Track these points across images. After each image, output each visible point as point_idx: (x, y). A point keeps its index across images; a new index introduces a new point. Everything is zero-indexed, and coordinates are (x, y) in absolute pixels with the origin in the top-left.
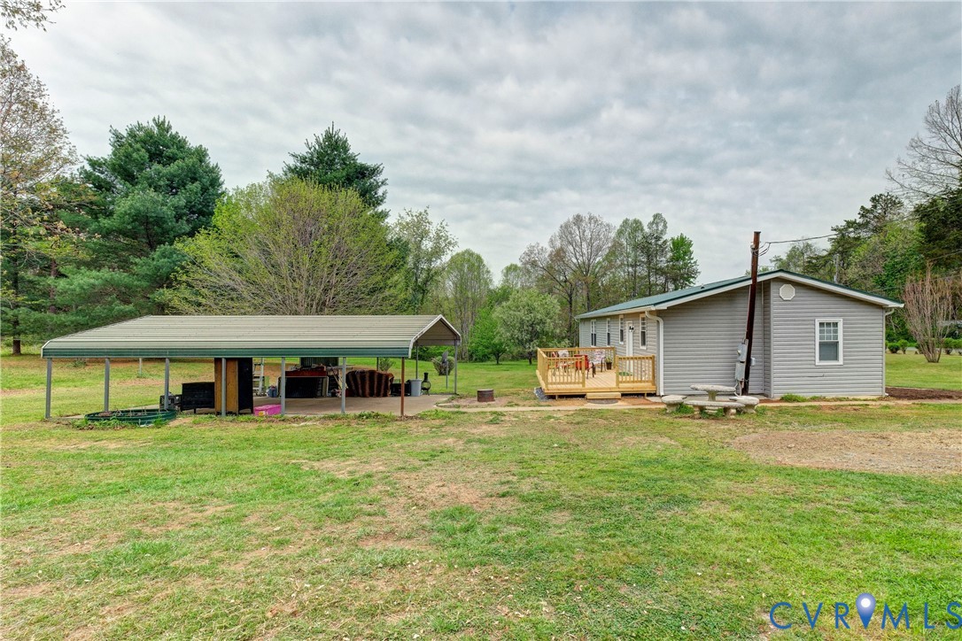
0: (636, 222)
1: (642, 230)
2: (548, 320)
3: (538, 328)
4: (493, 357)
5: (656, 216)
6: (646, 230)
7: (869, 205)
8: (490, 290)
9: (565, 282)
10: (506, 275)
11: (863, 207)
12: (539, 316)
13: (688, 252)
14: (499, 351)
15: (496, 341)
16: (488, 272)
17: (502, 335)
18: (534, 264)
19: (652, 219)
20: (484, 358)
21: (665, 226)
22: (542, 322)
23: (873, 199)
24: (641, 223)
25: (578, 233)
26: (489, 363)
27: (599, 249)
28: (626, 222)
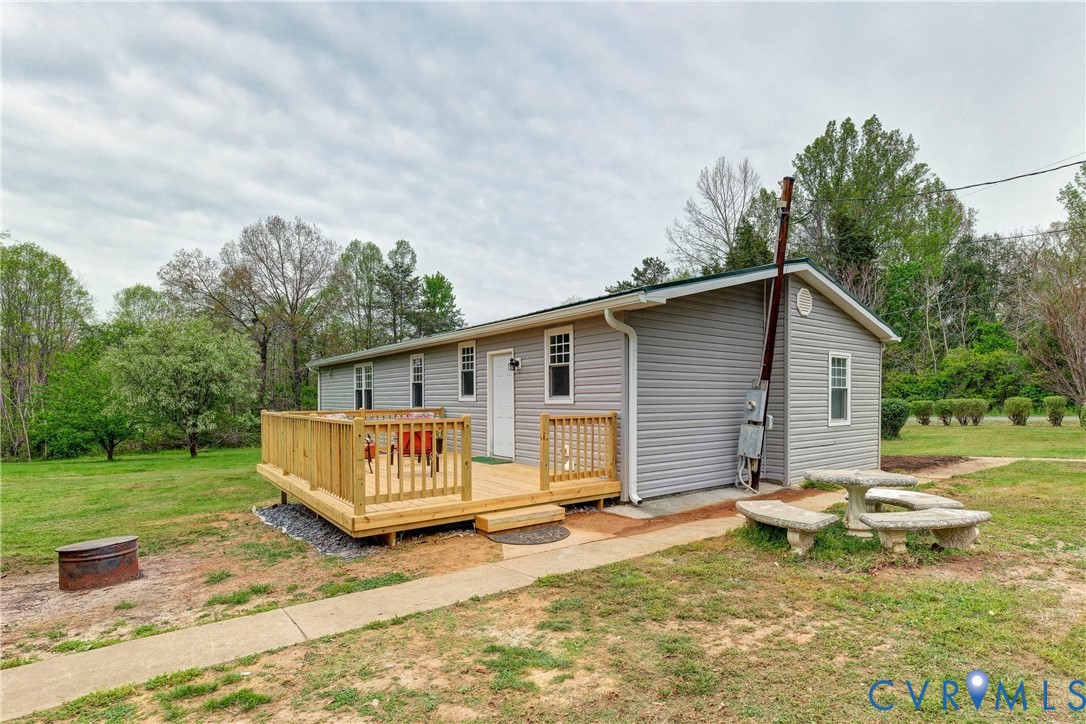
0: (372, 247)
1: (380, 260)
2: (236, 375)
3: (215, 388)
4: (96, 447)
5: (401, 244)
6: (386, 260)
7: (641, 268)
8: (85, 327)
9: (254, 321)
10: (126, 303)
11: (636, 270)
12: (216, 368)
13: (448, 296)
14: (112, 436)
15: (108, 412)
16: (81, 293)
17: (121, 402)
18: (189, 287)
19: (395, 247)
20: (73, 451)
21: (414, 259)
22: (223, 379)
23: (645, 262)
24: (378, 250)
25: (276, 246)
26: (87, 459)
27: (315, 276)
28: (355, 245)
